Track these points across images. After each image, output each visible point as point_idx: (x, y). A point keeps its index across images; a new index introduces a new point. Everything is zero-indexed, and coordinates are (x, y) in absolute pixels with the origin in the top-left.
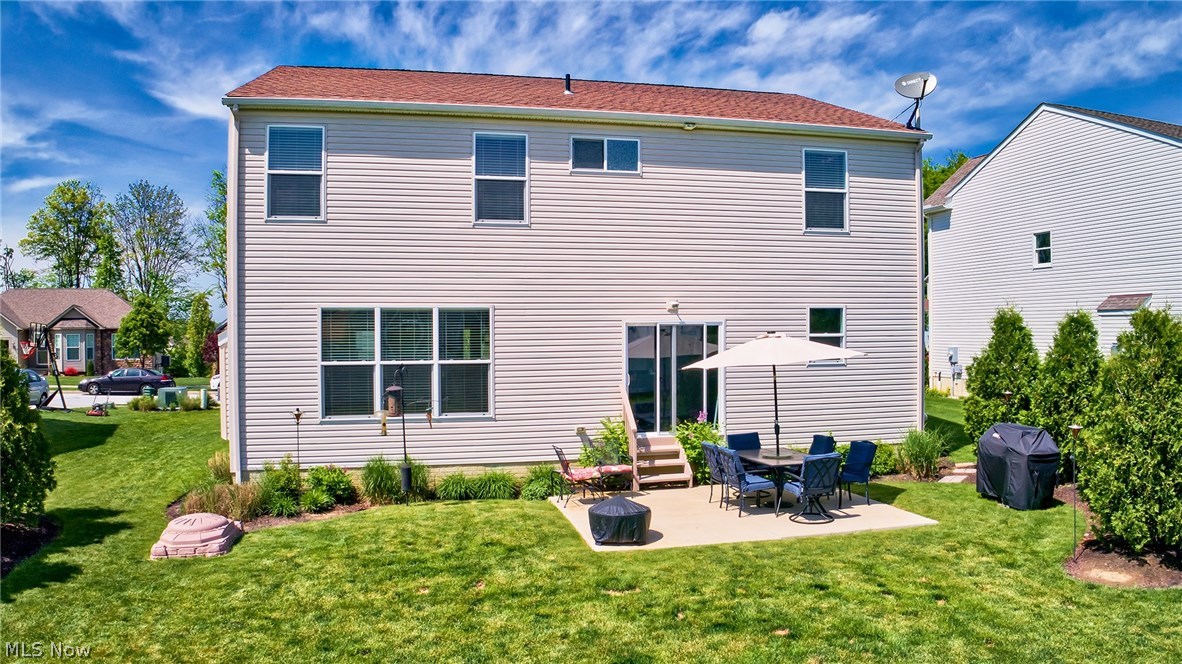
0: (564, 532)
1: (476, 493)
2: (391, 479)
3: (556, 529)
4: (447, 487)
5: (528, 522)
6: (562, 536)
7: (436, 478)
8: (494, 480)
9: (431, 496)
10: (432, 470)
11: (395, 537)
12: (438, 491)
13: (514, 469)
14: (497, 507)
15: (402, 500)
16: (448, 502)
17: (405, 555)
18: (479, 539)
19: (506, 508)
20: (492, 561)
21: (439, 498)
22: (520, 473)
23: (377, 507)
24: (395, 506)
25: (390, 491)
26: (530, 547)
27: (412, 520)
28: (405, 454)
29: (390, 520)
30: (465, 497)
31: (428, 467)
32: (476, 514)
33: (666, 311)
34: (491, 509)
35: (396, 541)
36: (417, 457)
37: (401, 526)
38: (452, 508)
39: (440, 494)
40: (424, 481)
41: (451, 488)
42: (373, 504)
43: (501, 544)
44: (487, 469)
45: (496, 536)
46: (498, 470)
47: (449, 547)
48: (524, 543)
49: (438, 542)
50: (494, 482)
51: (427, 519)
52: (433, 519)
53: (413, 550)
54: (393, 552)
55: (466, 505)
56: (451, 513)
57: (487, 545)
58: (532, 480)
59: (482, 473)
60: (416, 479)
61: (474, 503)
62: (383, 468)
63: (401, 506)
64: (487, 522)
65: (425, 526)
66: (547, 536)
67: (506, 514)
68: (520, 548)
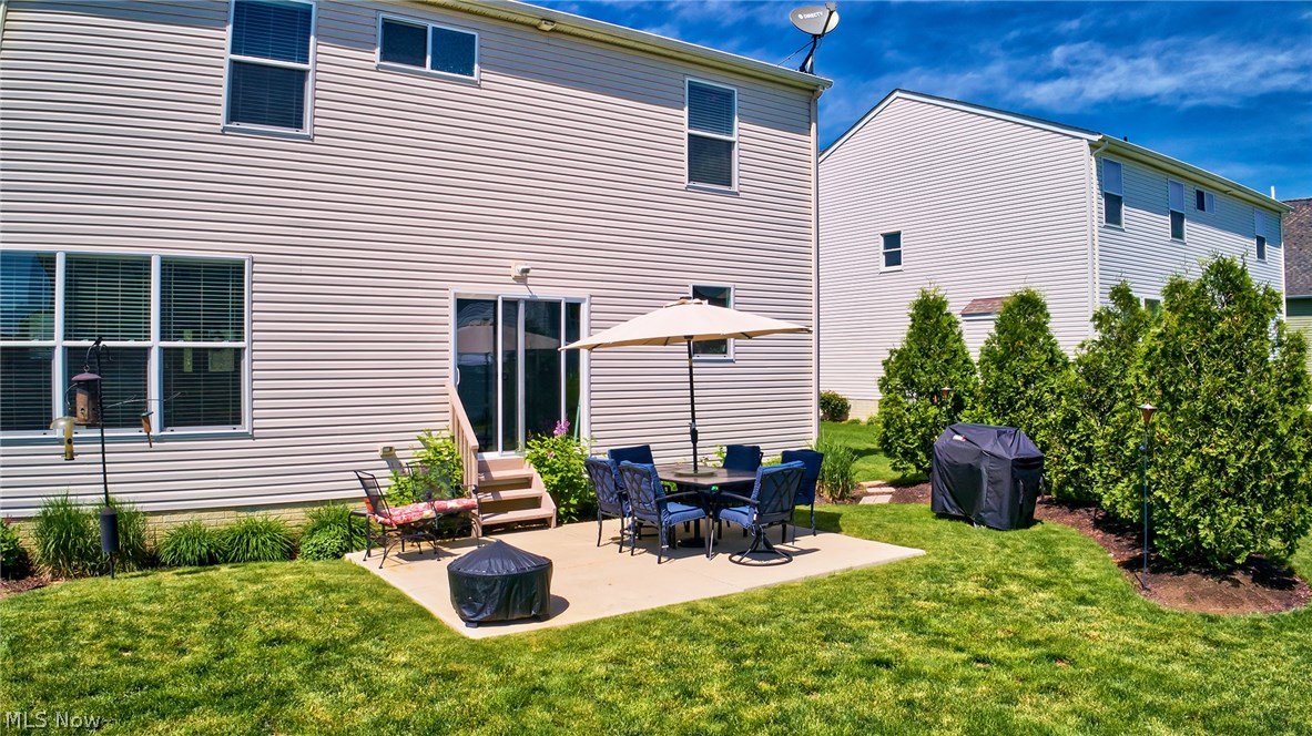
0: (401, 608)
1: (226, 553)
2: (81, 533)
3: (387, 606)
4: (177, 545)
5: (333, 596)
6: (403, 617)
7: (158, 531)
8: (254, 530)
9: (149, 561)
10: (150, 519)
11: (97, 636)
12: (163, 553)
13: (285, 514)
14: (267, 575)
15: (104, 570)
16: (180, 570)
17: (119, 671)
18: (252, 633)
19: (285, 577)
20: (291, 675)
21: (164, 564)
22: (294, 520)
23: (62, 582)
24: (91, 580)
25: (83, 555)
26: (352, 641)
27: (124, 603)
28: (106, 493)
29: (85, 605)
30: (209, 560)
31: (145, 513)
32: (235, 587)
33: (510, 280)
34: (257, 579)
35: (100, 644)
36: (128, 497)
37: (106, 616)
38: (190, 580)
39: (166, 558)
40: (138, 536)
41: (184, 547)
42: (55, 578)
43: (297, 640)
44: (240, 514)
45: (284, 625)
46: (259, 517)
47: (200, 652)
48: (340, 634)
49: (178, 643)
50: (254, 534)
51: (150, 601)
52: (161, 599)
53: (135, 662)
54: (96, 667)
55: (212, 574)
56: (191, 588)
57: (270, 643)
58: (315, 530)
59: (233, 521)
60: (126, 534)
61: (225, 569)
62: (69, 516)
63: (101, 580)
64: (260, 600)
65: (149, 614)
66: (376, 618)
67: (288, 586)
68: (335, 645)
